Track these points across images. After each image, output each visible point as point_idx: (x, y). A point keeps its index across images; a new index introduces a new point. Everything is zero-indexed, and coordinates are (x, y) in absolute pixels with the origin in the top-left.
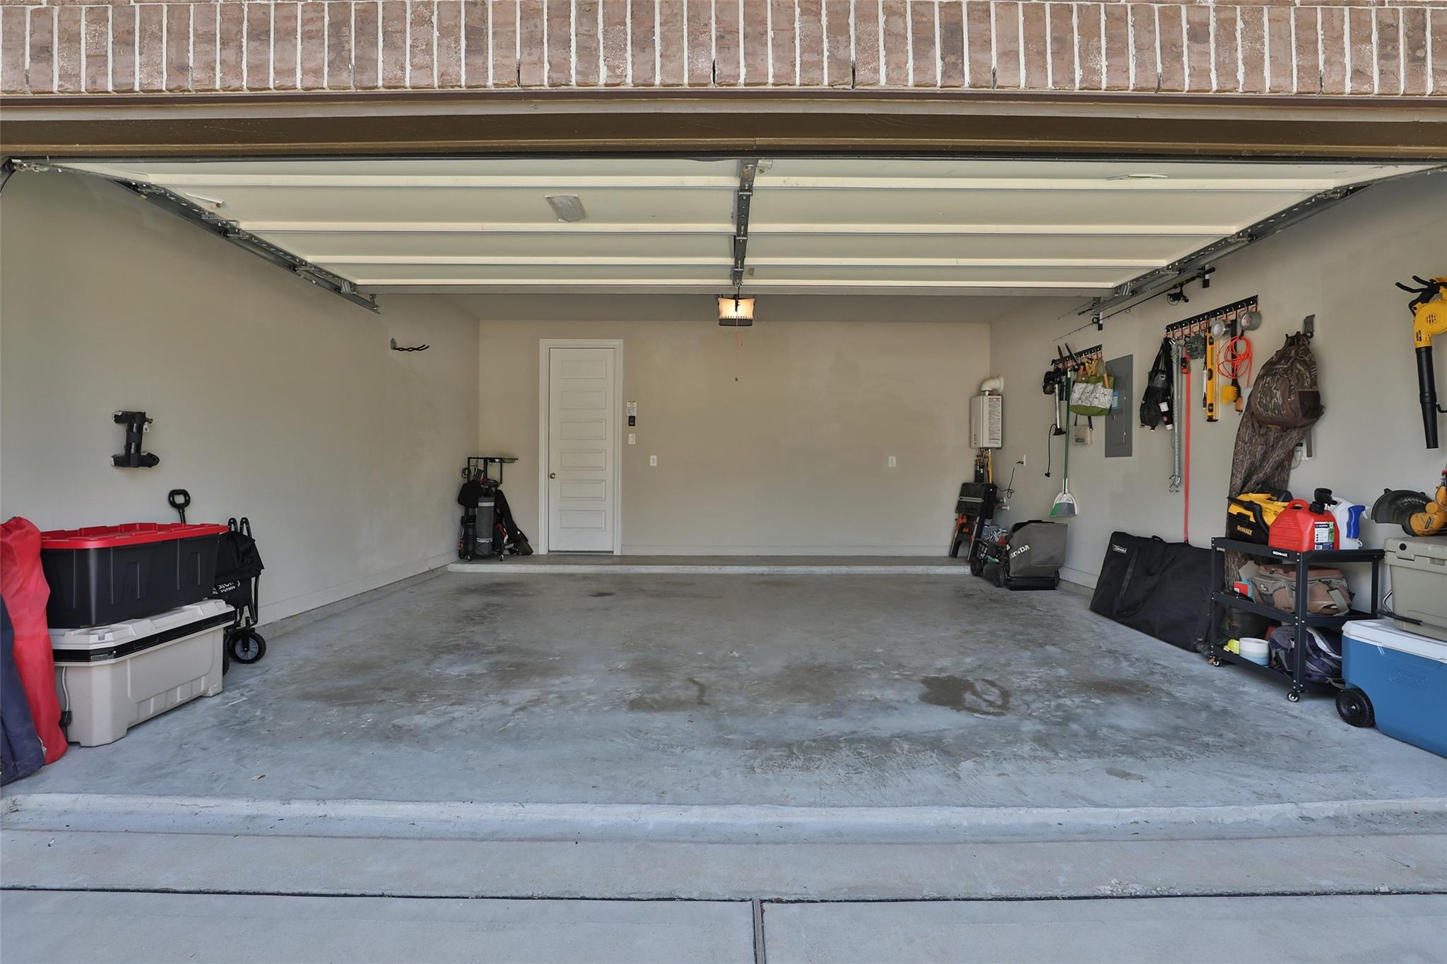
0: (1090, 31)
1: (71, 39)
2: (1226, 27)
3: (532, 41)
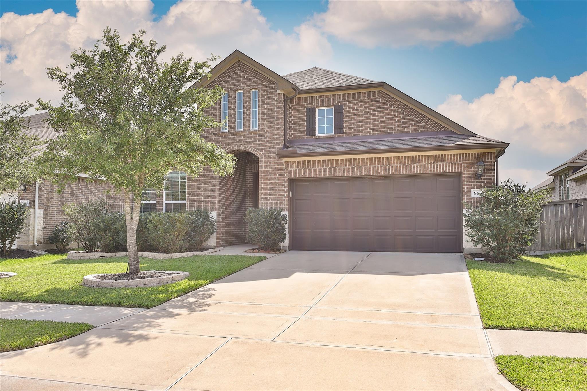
0: (403, 168)
1: (306, 172)
2: (417, 167)
3: (349, 171)
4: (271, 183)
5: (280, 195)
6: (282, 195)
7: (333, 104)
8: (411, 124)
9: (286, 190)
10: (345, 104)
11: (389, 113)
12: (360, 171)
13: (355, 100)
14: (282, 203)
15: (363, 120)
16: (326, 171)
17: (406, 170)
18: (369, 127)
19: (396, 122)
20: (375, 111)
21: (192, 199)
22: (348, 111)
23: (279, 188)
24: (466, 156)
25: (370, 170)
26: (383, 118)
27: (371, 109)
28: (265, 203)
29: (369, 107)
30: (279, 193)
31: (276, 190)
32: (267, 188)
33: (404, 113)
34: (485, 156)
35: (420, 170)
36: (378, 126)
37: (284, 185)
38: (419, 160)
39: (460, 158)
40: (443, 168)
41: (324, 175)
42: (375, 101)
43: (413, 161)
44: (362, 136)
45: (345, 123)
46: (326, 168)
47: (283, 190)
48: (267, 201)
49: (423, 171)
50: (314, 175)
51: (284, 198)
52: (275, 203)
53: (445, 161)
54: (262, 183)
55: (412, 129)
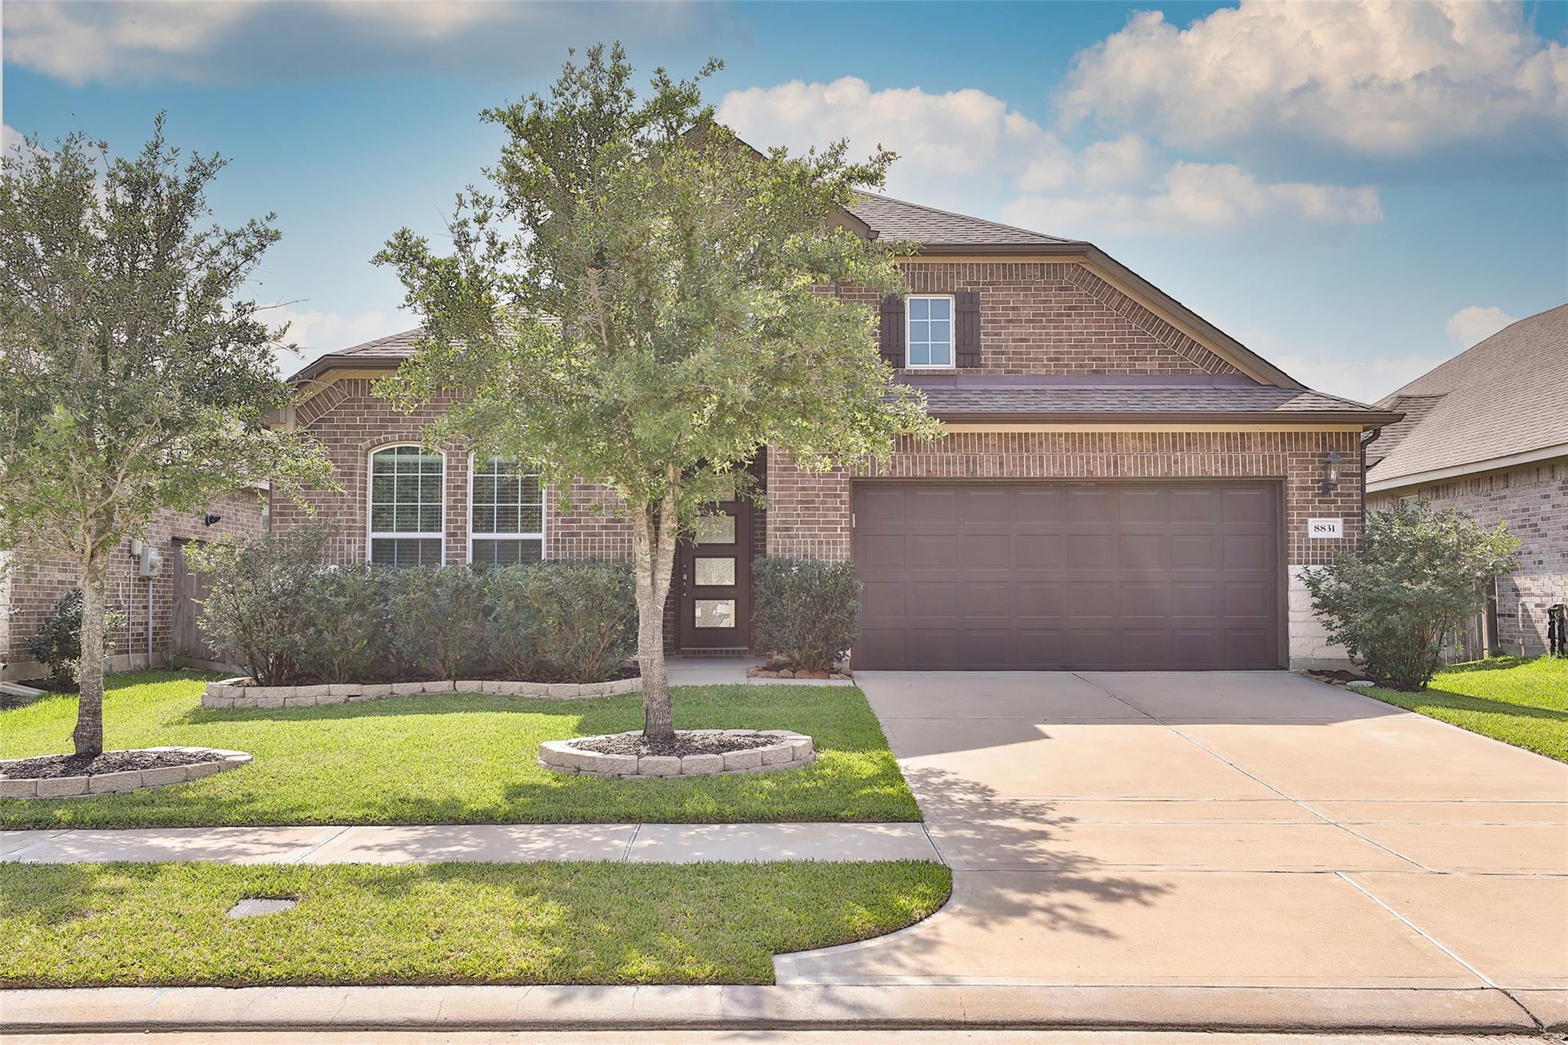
0: (1149, 462)
1: (901, 463)
2: (1183, 460)
3: (1015, 466)
4: (803, 489)
5: (829, 522)
6: (833, 522)
7: (952, 287)
8: (1149, 353)
9: (845, 509)
10: (983, 290)
11: (1096, 321)
12: (1041, 466)
13: (1009, 283)
14: (835, 543)
15: (1031, 334)
16: (955, 463)
17: (1156, 466)
18: (1046, 353)
19: (1114, 347)
20: (1061, 315)
21: (562, 528)
22: (993, 309)
23: (824, 502)
24: (1297, 439)
25: (1068, 465)
26: (1082, 333)
27: (1051, 308)
28: (784, 544)
29: (1045, 302)
30: (825, 516)
31: (817, 509)
32: (791, 502)
33: (1134, 325)
34: (1338, 441)
35: (1190, 469)
36: (1070, 353)
37: (840, 496)
38: (1189, 444)
39: (1283, 442)
40: (1244, 466)
41: (948, 472)
42: (1061, 289)
43: (1174, 445)
44: (1029, 376)
45: (985, 341)
46: (953, 454)
47: (836, 509)
48: (790, 537)
49: (1196, 470)
50: (921, 472)
51: (839, 532)
52: (813, 543)
53: (1250, 448)
54: (776, 489)
55: (1151, 365)
